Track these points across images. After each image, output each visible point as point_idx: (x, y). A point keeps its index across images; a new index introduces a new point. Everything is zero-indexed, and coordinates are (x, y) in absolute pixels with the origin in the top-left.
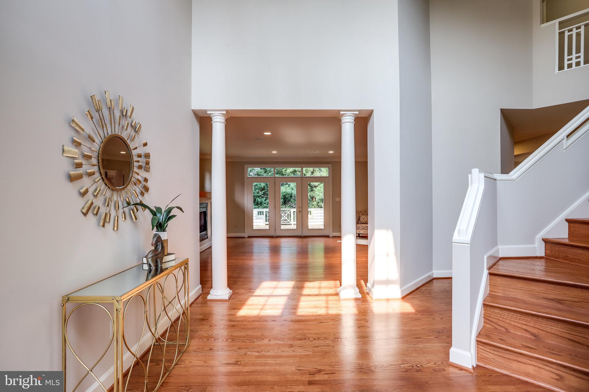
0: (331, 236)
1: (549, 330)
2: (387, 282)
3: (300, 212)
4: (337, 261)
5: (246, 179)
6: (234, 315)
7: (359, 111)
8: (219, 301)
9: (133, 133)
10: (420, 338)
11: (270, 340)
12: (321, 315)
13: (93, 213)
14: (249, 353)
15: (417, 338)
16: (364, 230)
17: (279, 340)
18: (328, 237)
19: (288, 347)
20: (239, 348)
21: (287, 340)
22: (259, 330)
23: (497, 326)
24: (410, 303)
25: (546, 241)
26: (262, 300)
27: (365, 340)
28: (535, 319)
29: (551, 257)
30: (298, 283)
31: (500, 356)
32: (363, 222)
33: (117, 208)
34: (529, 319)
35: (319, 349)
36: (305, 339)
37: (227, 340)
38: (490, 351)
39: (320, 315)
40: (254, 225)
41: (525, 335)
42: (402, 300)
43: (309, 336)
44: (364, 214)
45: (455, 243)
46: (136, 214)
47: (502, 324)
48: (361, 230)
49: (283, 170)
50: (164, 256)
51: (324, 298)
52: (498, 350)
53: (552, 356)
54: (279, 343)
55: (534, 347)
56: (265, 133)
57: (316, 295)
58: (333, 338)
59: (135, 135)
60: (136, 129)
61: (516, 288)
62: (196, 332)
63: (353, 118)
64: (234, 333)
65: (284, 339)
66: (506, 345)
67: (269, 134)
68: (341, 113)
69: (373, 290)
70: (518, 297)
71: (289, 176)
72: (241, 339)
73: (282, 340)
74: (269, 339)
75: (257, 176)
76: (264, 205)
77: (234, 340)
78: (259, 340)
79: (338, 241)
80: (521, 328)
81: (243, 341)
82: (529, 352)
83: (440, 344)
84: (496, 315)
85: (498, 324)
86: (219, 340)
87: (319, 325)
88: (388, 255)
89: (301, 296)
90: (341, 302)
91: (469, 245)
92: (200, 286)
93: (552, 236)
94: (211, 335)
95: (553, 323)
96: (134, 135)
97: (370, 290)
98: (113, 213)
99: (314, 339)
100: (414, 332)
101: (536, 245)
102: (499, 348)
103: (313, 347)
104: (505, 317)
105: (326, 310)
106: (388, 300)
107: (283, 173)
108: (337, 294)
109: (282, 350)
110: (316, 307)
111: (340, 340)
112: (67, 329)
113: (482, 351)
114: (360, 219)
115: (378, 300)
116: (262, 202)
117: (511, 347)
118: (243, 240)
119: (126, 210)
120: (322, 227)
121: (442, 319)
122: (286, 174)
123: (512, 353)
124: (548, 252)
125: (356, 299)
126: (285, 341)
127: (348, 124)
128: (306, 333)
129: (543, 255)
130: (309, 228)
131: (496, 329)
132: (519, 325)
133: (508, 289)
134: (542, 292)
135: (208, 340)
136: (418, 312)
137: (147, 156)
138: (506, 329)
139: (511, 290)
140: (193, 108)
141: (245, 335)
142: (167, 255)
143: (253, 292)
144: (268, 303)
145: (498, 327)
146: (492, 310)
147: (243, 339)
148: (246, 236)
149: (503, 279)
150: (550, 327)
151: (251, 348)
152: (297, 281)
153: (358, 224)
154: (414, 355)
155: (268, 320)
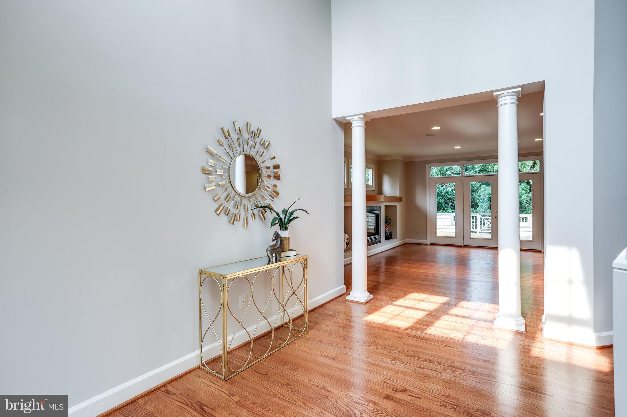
2: (570, 321)
3: (496, 217)
5: (428, 180)
7: (522, 86)
8: (356, 303)
9: (262, 150)
11: (377, 348)
13: (225, 213)
17: (387, 350)
19: (390, 359)
20: (344, 347)
21: (395, 353)
22: (374, 336)
26: (399, 309)
27: (489, 379)
33: (246, 209)
35: (422, 371)
36: (415, 357)
37: (340, 337)
40: (437, 231)
42: (597, 351)
43: (422, 355)
46: (265, 215)
49: (490, 167)
50: (283, 251)
51: (473, 322)
54: (384, 353)
56: (433, 129)
57: (465, 317)
58: (448, 365)
59: (264, 152)
60: (266, 146)
62: (319, 324)
63: (516, 97)
65: (392, 351)
67: (438, 128)
68: (495, 94)
71: (482, 174)
73: (390, 351)
75: (455, 175)
78: (368, 345)
86: (332, 336)
87: (442, 348)
88: (570, 282)
89: (445, 314)
90: (492, 330)
92: (344, 286)
94: (329, 330)
96: (262, 151)
98: (243, 214)
99: (424, 359)
103: (417, 366)
105: (464, 335)
108: (492, 321)
109: (382, 360)
110: (453, 329)
112: (201, 292)
118: (423, 247)
119: (256, 211)
122: (493, 171)
125: (518, 333)
126: (392, 353)
127: (507, 106)
128: (418, 352)
135: (324, 333)
137: (277, 167)
140: (333, 117)
142: (289, 251)
143: (395, 301)
144: (402, 314)
148: (428, 243)
155: (389, 329)
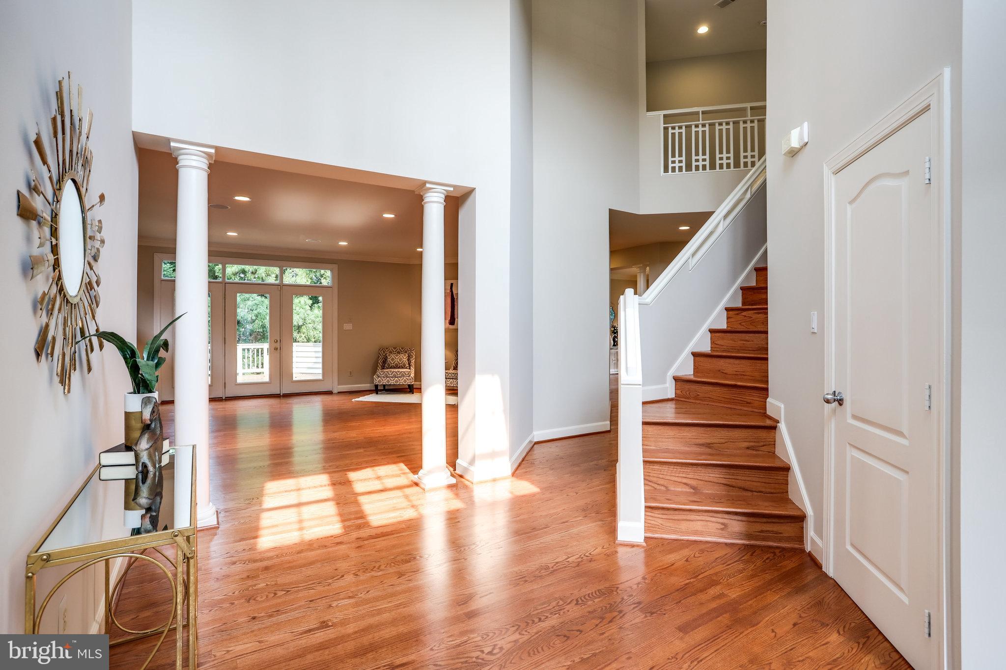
0: (335, 391)
1: (707, 478)
2: (493, 455)
3: (276, 349)
4: (377, 433)
5: (157, 283)
6: (252, 549)
8: (201, 531)
10: (567, 522)
12: (412, 520)
14: (334, 604)
15: (564, 523)
16: (396, 378)
17: (372, 570)
18: (329, 393)
19: (396, 578)
20: (311, 601)
21: (386, 567)
22: (323, 563)
23: (656, 486)
24: (527, 480)
25: (677, 379)
26: (290, 514)
28: (694, 468)
29: (682, 398)
30: (336, 475)
31: (669, 519)
32: (393, 365)
33: (71, 342)
34: (688, 471)
37: (274, 594)
38: (659, 516)
39: (411, 518)
41: (684, 490)
42: (514, 479)
44: (393, 351)
45: (623, 384)
46: (90, 358)
47: (661, 482)
48: (390, 379)
51: (398, 493)
52: (666, 512)
53: (718, 504)
54: (376, 575)
55: (699, 500)
56: (237, 198)
57: (382, 491)
58: (455, 548)
61: (669, 437)
64: (278, 579)
65: (380, 567)
66: (676, 505)
67: (246, 199)
68: (428, 185)
69: (472, 468)
70: (669, 448)
71: (231, 281)
72: (302, 585)
73: (378, 569)
74: (354, 574)
77: (288, 591)
78: (337, 579)
79: (353, 400)
80: (681, 483)
81: (310, 587)
82: (698, 506)
83: (594, 524)
84: (655, 472)
85: (659, 482)
89: (357, 496)
90: (427, 494)
91: (641, 386)
93: (681, 373)
95: (710, 470)
97: (466, 470)
100: (555, 516)
101: (667, 385)
102: (668, 509)
104: (665, 473)
105: (414, 510)
106: (494, 480)
107: (216, 274)
108: (414, 484)
109: (390, 584)
110: (395, 509)
111: (467, 548)
113: (651, 518)
114: (386, 360)
115: (481, 482)
117: (681, 505)
120: (320, 377)
121: (577, 493)
123: (681, 512)
124: (678, 392)
125: (449, 487)
126: (384, 570)
127: (435, 205)
129: (673, 396)
130: (294, 379)
131: (656, 489)
132: (679, 480)
133: (660, 439)
134: (694, 437)
135: (232, 604)
136: (544, 490)
138: (666, 487)
139: (663, 440)
141: (303, 578)
143: (260, 504)
144: (305, 517)
145: (658, 487)
146: (651, 467)
147: (304, 585)
149: (655, 427)
150: (708, 475)
151: (332, 594)
152: (329, 473)
153: (384, 369)
154: (575, 544)
155: (326, 544)
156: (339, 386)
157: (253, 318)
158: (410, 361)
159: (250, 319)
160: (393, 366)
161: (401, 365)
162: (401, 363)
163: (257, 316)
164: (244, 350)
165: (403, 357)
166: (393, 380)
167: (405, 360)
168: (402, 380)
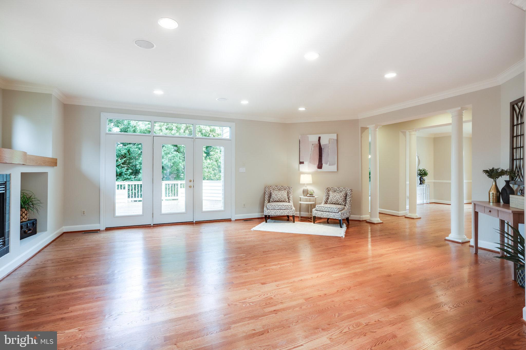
0: (233, 219)
3: (190, 187)
5: (103, 136)
16: (282, 210)
18: (229, 220)
44: (275, 188)
76: (125, 176)
114: (271, 196)
116: (122, 173)
120: (222, 208)
130: (204, 209)
148: (103, 228)
153: (270, 202)
156: (237, 215)
157: (171, 165)
158: (289, 197)
159: (169, 165)
160: (277, 200)
161: (282, 199)
162: (283, 198)
163: (174, 163)
164: (166, 185)
165: (284, 193)
166: (279, 212)
167: (285, 195)
168: (286, 212)
